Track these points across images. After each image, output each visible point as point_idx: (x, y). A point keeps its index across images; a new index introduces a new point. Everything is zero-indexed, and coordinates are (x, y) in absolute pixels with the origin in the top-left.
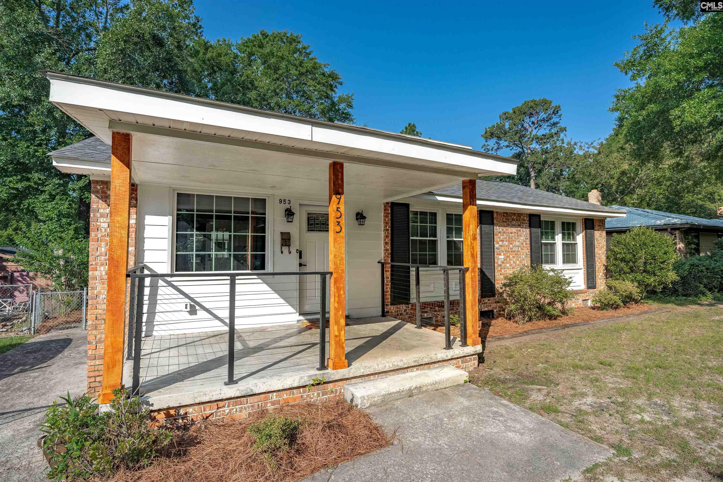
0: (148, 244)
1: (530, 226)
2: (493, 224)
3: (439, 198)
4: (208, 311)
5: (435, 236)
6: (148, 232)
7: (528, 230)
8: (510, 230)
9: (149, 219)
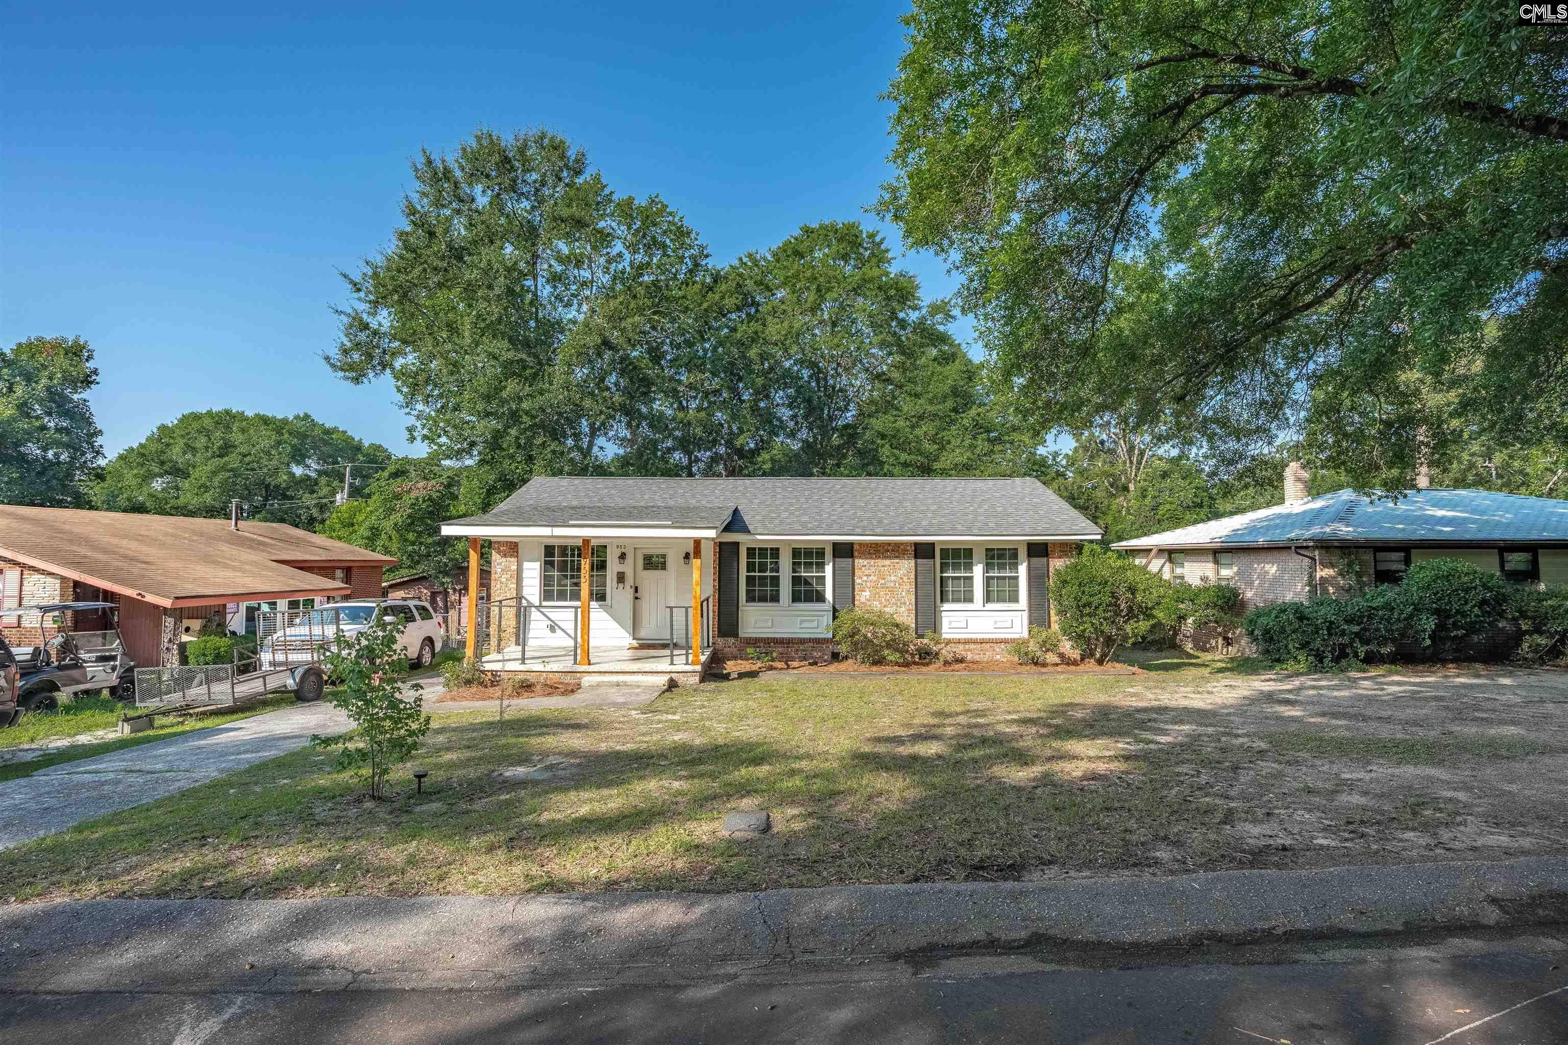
0: (525, 582)
1: (916, 557)
2: (852, 556)
3: (759, 537)
4: (563, 630)
5: (778, 571)
6: (525, 574)
7: (912, 562)
8: (881, 562)
9: (526, 565)
